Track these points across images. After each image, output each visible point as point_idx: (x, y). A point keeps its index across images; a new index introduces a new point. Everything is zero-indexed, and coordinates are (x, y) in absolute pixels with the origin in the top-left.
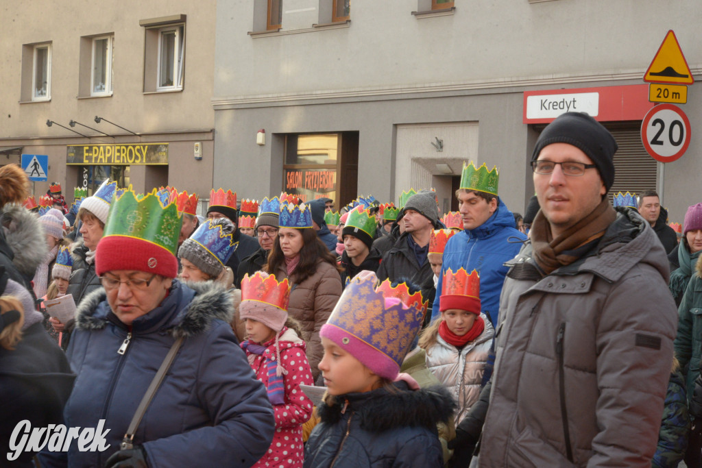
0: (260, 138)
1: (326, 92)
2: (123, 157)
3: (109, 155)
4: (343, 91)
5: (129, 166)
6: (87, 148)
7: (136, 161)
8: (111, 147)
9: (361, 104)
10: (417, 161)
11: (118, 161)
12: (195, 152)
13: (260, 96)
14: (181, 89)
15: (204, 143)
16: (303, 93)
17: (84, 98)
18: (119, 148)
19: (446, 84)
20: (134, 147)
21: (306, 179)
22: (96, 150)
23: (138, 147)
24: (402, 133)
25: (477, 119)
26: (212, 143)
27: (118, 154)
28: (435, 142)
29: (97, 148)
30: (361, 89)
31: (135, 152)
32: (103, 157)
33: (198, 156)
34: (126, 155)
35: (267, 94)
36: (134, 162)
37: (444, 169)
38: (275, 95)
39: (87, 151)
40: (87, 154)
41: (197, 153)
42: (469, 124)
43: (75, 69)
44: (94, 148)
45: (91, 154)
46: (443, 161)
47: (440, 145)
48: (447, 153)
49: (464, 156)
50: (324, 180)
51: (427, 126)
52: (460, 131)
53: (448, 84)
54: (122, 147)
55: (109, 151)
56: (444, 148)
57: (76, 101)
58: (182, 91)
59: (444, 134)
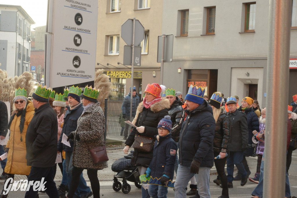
0: (179, 70)
1: (206, 56)
2: (123, 76)
3: (118, 75)
4: (212, 56)
5: (126, 78)
6: (109, 72)
7: (129, 77)
8: (119, 72)
9: (218, 61)
10: (239, 79)
11: (121, 77)
12: (153, 74)
13: (180, 57)
14: (147, 54)
15: (156, 72)
16: (196, 57)
17: (106, 55)
18: (122, 72)
19: (252, 55)
20: (128, 72)
21: (196, 84)
22: (112, 73)
23: (130, 72)
24: (234, 70)
25: (263, 67)
26: (160, 71)
27: (122, 74)
28: (246, 74)
29: (113, 72)
30: (219, 56)
31: (128, 74)
32: (115, 75)
33: (154, 76)
34: (125, 75)
35: (182, 56)
36: (128, 77)
37: (249, 82)
38: (185, 57)
39: (108, 73)
40: (108, 74)
41: (154, 75)
42: (259, 68)
43: (103, 46)
44: (111, 72)
45: (110, 74)
46: (249, 79)
47: (248, 74)
48: (251, 77)
49: (257, 78)
50: (203, 85)
51: (244, 68)
52: (256, 70)
53: (253, 55)
54: (123, 72)
55: (117, 73)
56: (250, 76)
57: (104, 56)
58: (147, 55)
59: (250, 71)
